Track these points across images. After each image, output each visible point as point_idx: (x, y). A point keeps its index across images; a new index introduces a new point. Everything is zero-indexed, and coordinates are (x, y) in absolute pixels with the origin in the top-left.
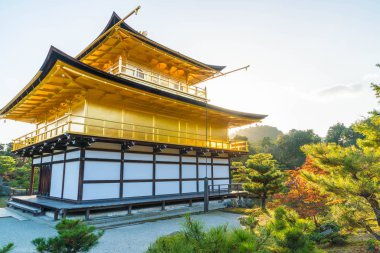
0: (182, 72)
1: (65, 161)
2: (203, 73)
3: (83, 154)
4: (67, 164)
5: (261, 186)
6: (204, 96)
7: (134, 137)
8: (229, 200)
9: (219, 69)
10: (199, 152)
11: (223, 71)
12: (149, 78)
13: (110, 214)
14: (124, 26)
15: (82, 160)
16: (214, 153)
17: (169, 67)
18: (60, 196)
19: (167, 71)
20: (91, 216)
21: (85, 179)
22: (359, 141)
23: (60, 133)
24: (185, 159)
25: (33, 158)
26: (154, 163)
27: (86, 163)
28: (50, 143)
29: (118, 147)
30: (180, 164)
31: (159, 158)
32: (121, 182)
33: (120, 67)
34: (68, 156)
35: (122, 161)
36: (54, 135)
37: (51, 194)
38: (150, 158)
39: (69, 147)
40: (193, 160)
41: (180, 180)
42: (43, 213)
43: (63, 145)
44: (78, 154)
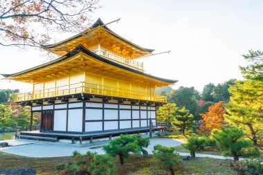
0: (128, 52)
1: (68, 109)
2: (141, 54)
3: (84, 105)
4: (69, 111)
5: (182, 122)
6: (141, 68)
7: (112, 95)
8: (157, 132)
9: (150, 51)
10: (142, 103)
11: (153, 53)
12: (111, 56)
13: (101, 140)
14: (105, 27)
15: (84, 108)
16: (149, 104)
17: (122, 49)
18: (65, 130)
19: (120, 52)
20: (93, 141)
21: (86, 119)
22: (231, 98)
23: (73, 92)
24: (134, 107)
25: (32, 106)
26: (119, 109)
27: (86, 110)
28: (60, 98)
29: (101, 100)
30: (131, 110)
31: (121, 107)
32: (103, 121)
33: (99, 51)
34: (71, 106)
35: (103, 109)
36: (66, 93)
37: (55, 129)
38: (116, 106)
39: (70, 100)
40: (138, 108)
41: (132, 120)
42: (57, 141)
43: (66, 99)
44: (81, 105)
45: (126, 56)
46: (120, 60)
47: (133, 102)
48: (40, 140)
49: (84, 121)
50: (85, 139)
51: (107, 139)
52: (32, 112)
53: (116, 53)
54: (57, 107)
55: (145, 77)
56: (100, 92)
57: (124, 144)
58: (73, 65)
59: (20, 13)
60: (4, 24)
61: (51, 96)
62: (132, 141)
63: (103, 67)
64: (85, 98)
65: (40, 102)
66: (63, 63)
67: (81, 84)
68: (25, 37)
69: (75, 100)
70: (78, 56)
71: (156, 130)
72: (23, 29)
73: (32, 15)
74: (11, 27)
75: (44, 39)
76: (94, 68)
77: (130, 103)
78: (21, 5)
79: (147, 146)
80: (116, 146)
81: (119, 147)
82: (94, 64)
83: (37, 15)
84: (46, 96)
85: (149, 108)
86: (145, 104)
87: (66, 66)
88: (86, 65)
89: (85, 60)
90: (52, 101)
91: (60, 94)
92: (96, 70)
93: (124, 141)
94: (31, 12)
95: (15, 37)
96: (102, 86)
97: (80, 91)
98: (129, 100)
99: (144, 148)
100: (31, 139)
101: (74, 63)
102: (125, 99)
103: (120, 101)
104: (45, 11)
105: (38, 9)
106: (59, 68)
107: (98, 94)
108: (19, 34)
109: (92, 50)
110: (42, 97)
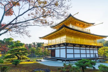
1: (60, 49)
2: (89, 25)
6: (89, 31)
7: (77, 43)
8: (99, 60)
9: (93, 24)
10: (90, 46)
11: (94, 24)
13: (73, 61)
14: (73, 17)
15: (66, 48)
16: (94, 47)
17: (80, 25)
18: (59, 57)
19: (79, 26)
20: (70, 62)
21: (67, 53)
23: (62, 42)
24: (87, 48)
25: (48, 48)
26: (80, 49)
27: (67, 49)
28: (57, 45)
29: (72, 45)
30: (86, 49)
31: (81, 48)
32: (74, 54)
33: (71, 26)
34: (61, 48)
35: (74, 49)
36: (59, 43)
37: (56, 56)
38: (79, 48)
39: (61, 46)
40: (89, 49)
41: (86, 54)
42: (57, 61)
43: (59, 45)
44: (65, 47)
45: (82, 27)
46: (80, 29)
47: (86, 46)
48: (51, 60)
49: (66, 54)
50: (67, 60)
51: (76, 61)
52: (48, 50)
53: (77, 26)
54: (56, 48)
55: (91, 35)
56: (72, 42)
57: (84, 63)
58: (61, 32)
59: (45, 15)
60: (40, 19)
61: (54, 44)
62: (87, 62)
63: (73, 32)
64: (66, 45)
65: (50, 46)
66: (58, 32)
67: (64, 39)
68: (46, 23)
69: (63, 45)
70: (63, 29)
71: (98, 59)
72: (45, 20)
73: (48, 15)
74: (42, 20)
75: (52, 22)
76: (69, 33)
77: (85, 46)
78: (45, 12)
79: (95, 65)
80: (81, 63)
81: (82, 64)
82: (69, 31)
83: (49, 15)
84: (52, 44)
85: (94, 49)
86: (92, 47)
87: (59, 33)
88: (66, 32)
89: (65, 30)
90: (54, 46)
91: (57, 43)
92: (70, 34)
93: (84, 62)
94: (48, 14)
95: (43, 23)
96: (73, 40)
97: (64, 42)
98: (85, 45)
99: (93, 66)
100: (48, 59)
101: (62, 32)
102: (83, 45)
103: (81, 46)
104: (52, 13)
105: (50, 13)
106: (56, 34)
107: (71, 43)
108: (44, 22)
109: (68, 26)
110: (51, 45)
